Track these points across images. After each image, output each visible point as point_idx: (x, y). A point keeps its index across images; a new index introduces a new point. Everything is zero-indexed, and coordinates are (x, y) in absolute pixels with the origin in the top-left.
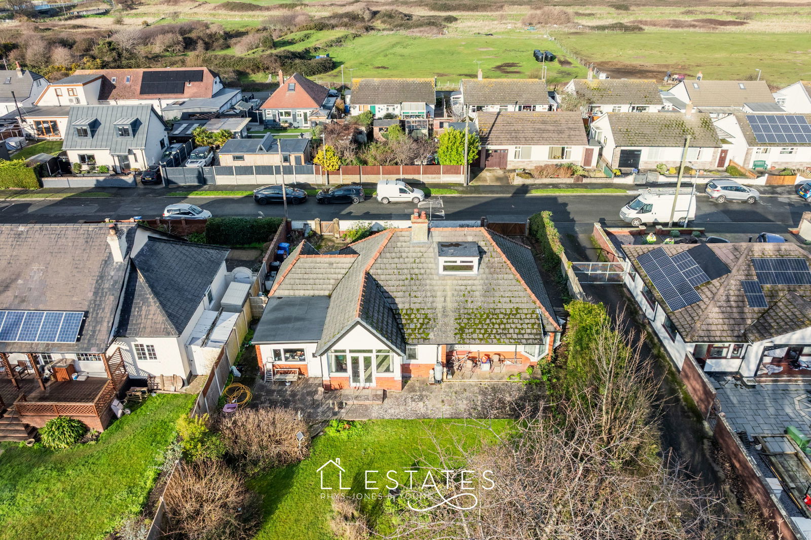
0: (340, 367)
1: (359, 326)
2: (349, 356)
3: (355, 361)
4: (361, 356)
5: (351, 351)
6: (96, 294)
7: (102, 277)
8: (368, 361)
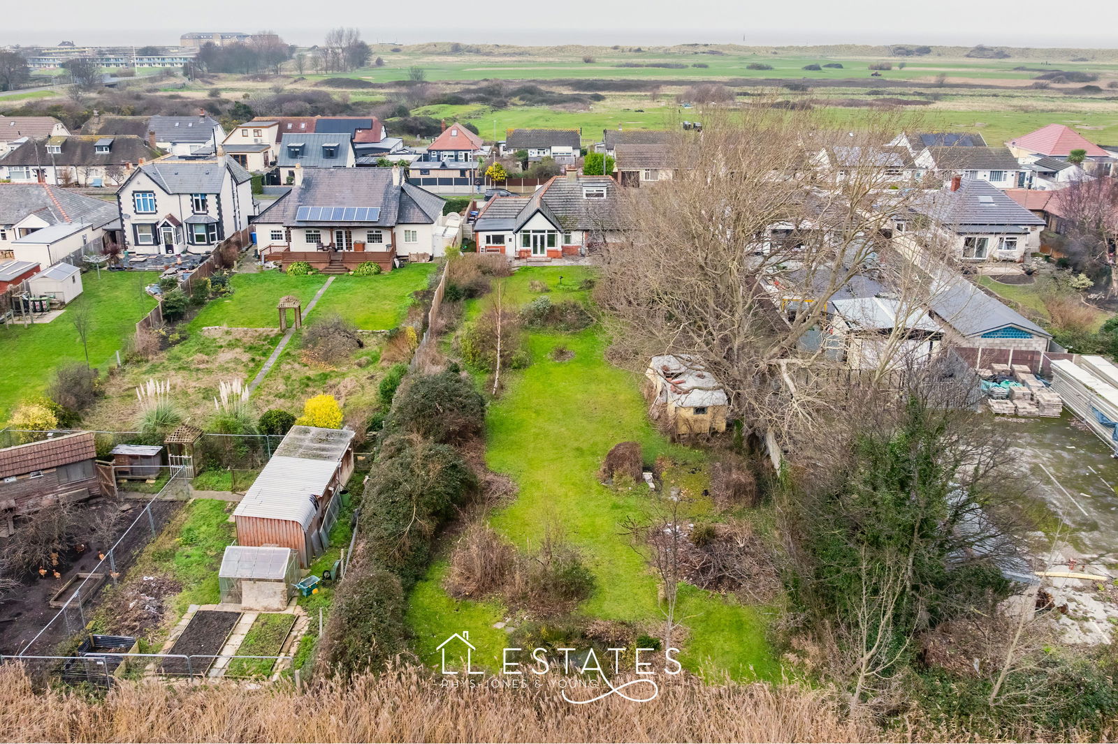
0: (526, 243)
1: (539, 214)
2: (532, 235)
3: (535, 238)
4: (539, 235)
5: (534, 231)
6: (385, 200)
7: (386, 193)
8: (542, 238)
